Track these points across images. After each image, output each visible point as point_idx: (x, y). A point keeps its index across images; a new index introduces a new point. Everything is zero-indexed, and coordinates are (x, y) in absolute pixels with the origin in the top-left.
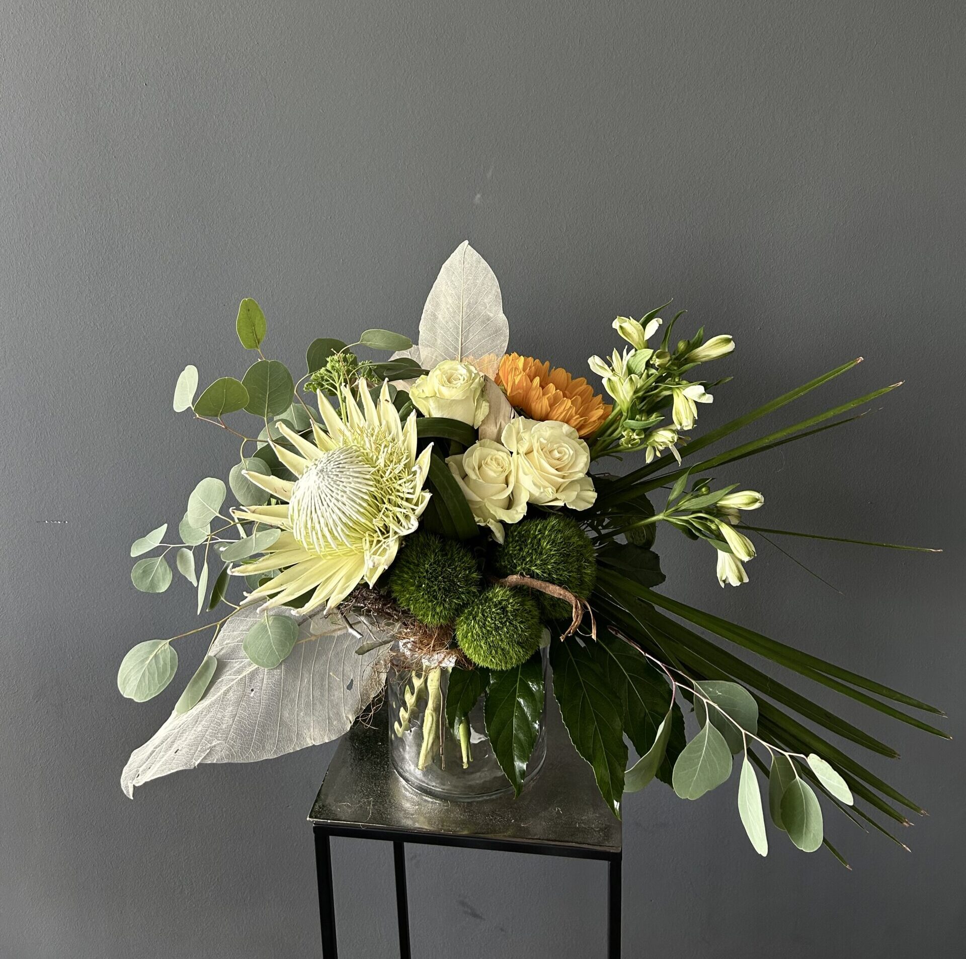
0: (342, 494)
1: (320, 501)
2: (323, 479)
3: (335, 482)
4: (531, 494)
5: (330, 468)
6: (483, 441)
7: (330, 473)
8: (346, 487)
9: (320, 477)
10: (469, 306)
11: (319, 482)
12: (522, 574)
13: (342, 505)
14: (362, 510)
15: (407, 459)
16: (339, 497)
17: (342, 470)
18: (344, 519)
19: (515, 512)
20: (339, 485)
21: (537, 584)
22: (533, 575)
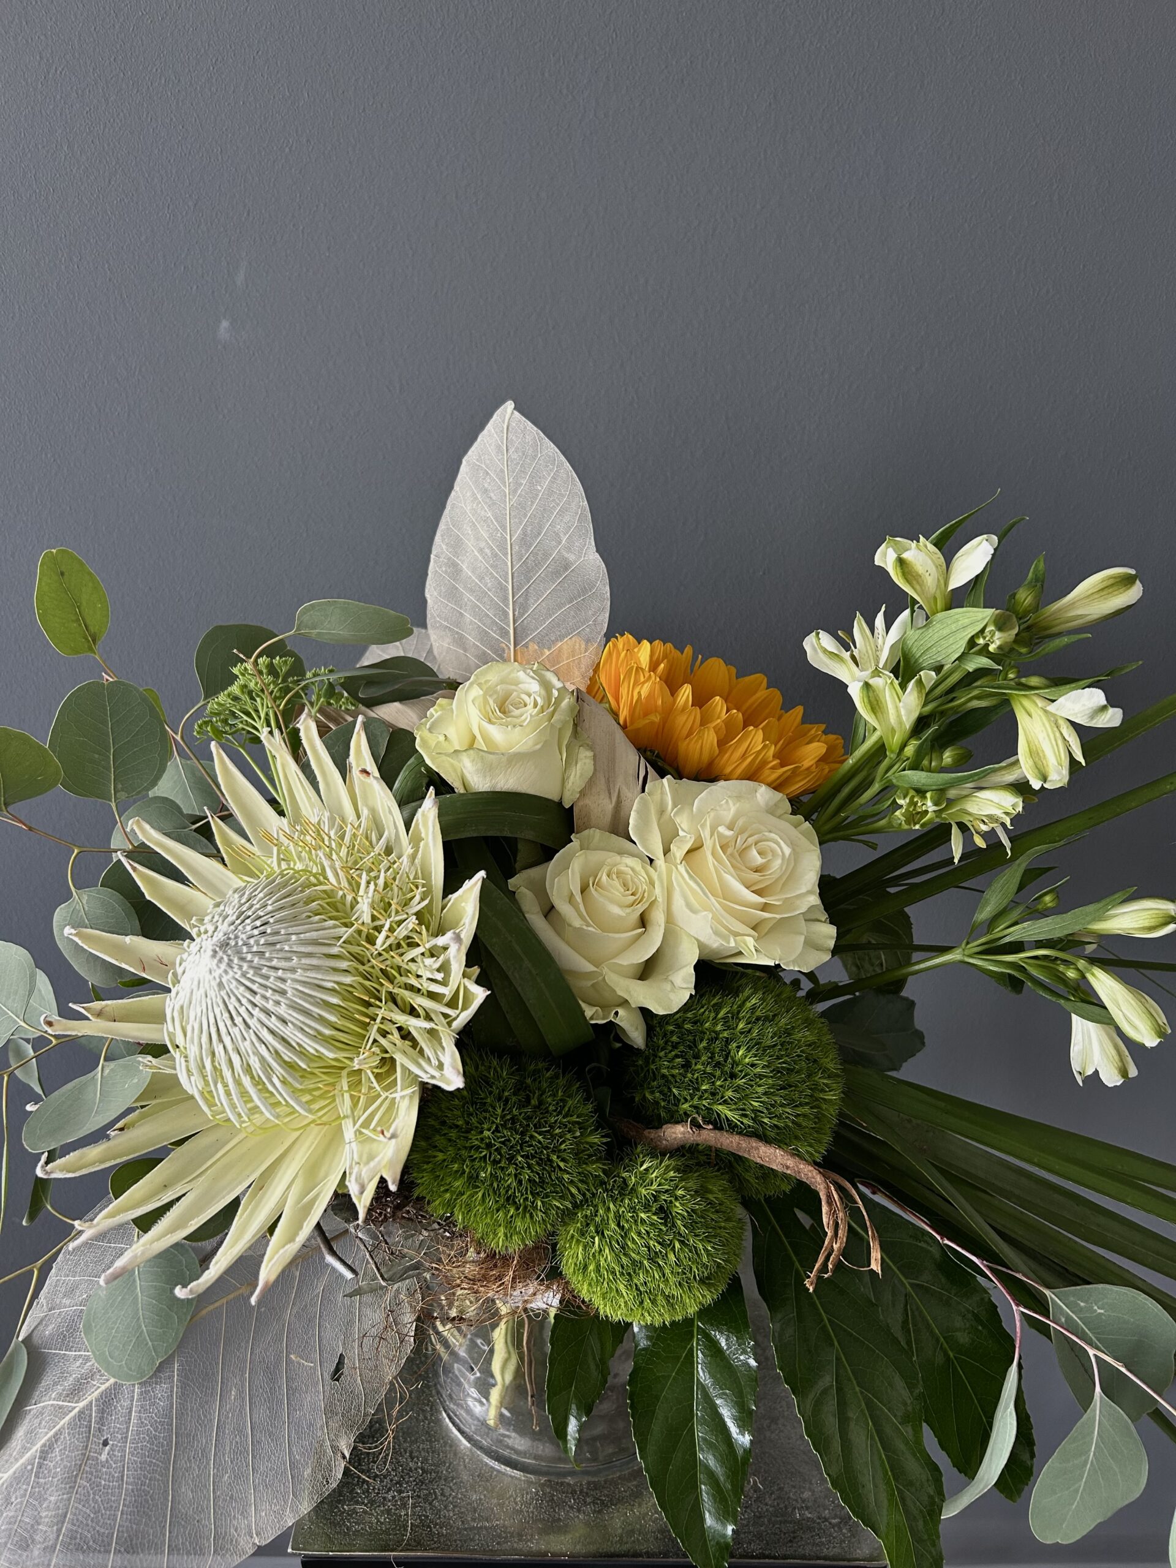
0: (277, 997)
1: (226, 1015)
2: (230, 966)
3: (257, 969)
4: (701, 946)
5: (244, 936)
6: (586, 832)
7: (245, 949)
8: (283, 980)
9: (221, 960)
11: (221, 971)
12: (695, 1124)
13: (279, 1024)
14: (327, 1032)
15: (422, 900)
16: (270, 1006)
17: (272, 939)
18: (288, 1055)
19: (668, 987)
20: (267, 978)
21: (730, 1142)
22: (718, 1124)
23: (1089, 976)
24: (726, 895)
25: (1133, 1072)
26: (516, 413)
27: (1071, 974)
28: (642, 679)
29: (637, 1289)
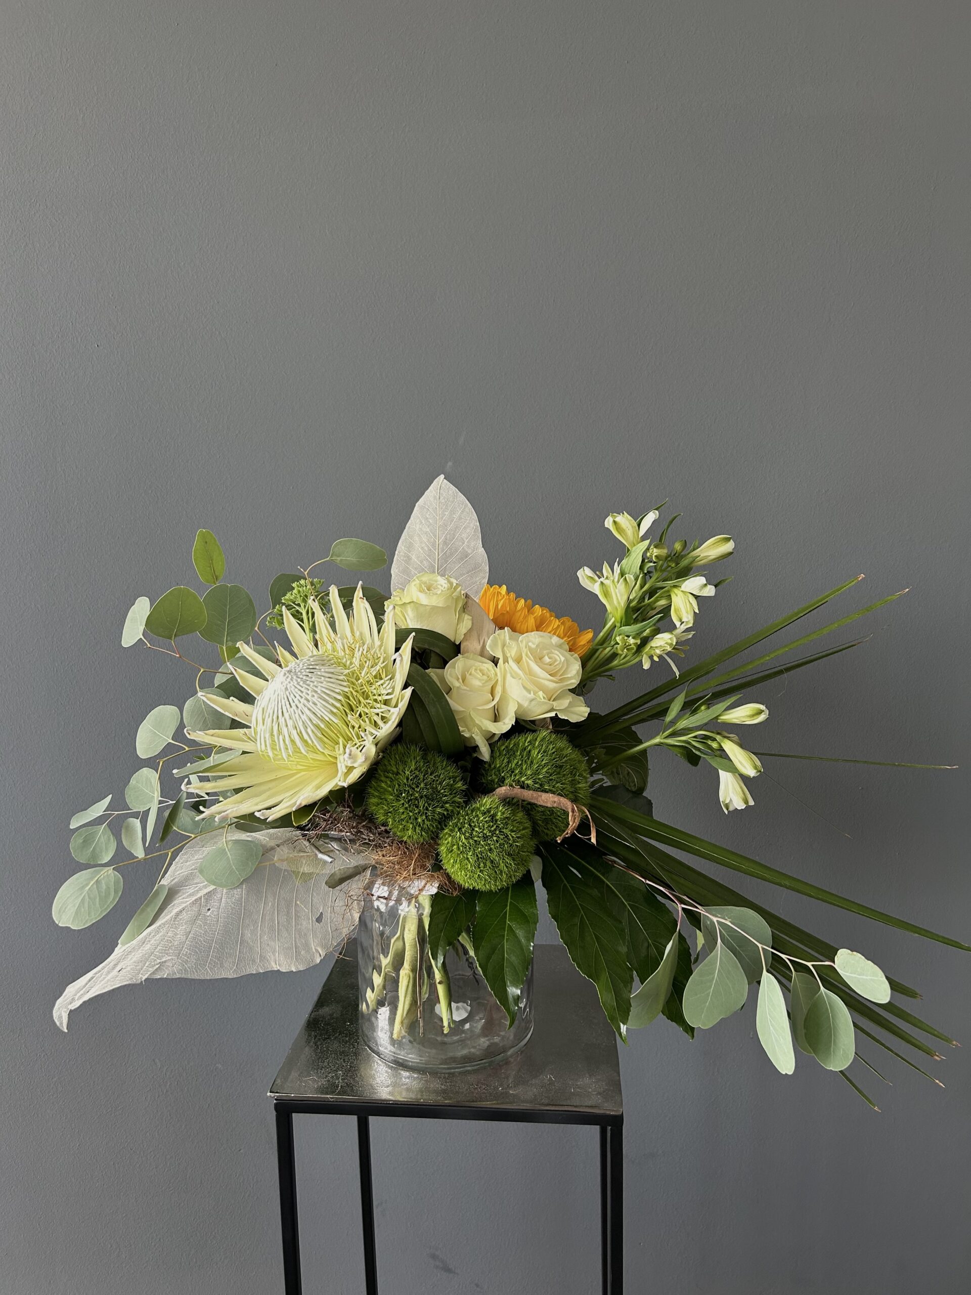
0: (314, 694)
1: (287, 703)
2: (292, 679)
3: (305, 682)
4: (520, 705)
5: (299, 669)
6: (466, 655)
7: (299, 673)
8: (317, 687)
9: (287, 677)
10: (445, 543)
11: (287, 682)
12: (511, 786)
13: (313, 705)
14: (335, 710)
15: (384, 662)
16: (309, 697)
17: (312, 670)
18: (316, 720)
19: (502, 724)
20: (309, 685)
21: (528, 795)
22: (523, 786)
23: (722, 744)
24: (530, 673)
25: (751, 803)
26: (445, 481)
27: (715, 745)
28: (500, 598)
29: (477, 855)
